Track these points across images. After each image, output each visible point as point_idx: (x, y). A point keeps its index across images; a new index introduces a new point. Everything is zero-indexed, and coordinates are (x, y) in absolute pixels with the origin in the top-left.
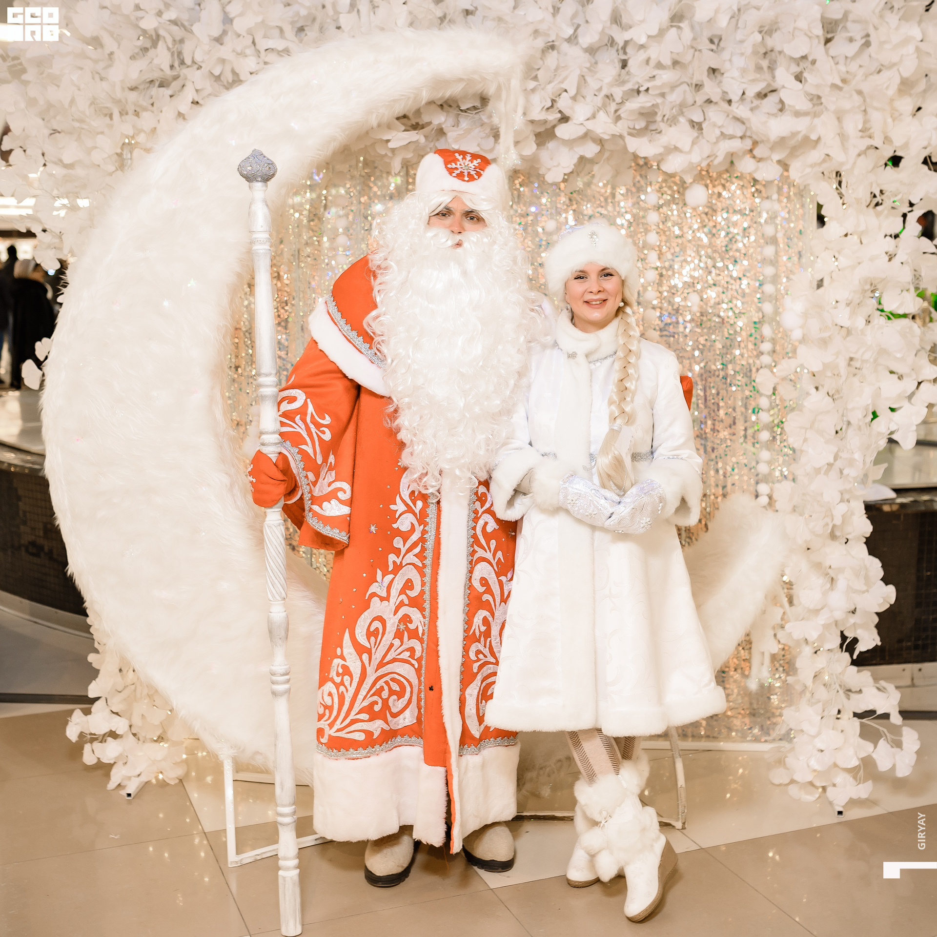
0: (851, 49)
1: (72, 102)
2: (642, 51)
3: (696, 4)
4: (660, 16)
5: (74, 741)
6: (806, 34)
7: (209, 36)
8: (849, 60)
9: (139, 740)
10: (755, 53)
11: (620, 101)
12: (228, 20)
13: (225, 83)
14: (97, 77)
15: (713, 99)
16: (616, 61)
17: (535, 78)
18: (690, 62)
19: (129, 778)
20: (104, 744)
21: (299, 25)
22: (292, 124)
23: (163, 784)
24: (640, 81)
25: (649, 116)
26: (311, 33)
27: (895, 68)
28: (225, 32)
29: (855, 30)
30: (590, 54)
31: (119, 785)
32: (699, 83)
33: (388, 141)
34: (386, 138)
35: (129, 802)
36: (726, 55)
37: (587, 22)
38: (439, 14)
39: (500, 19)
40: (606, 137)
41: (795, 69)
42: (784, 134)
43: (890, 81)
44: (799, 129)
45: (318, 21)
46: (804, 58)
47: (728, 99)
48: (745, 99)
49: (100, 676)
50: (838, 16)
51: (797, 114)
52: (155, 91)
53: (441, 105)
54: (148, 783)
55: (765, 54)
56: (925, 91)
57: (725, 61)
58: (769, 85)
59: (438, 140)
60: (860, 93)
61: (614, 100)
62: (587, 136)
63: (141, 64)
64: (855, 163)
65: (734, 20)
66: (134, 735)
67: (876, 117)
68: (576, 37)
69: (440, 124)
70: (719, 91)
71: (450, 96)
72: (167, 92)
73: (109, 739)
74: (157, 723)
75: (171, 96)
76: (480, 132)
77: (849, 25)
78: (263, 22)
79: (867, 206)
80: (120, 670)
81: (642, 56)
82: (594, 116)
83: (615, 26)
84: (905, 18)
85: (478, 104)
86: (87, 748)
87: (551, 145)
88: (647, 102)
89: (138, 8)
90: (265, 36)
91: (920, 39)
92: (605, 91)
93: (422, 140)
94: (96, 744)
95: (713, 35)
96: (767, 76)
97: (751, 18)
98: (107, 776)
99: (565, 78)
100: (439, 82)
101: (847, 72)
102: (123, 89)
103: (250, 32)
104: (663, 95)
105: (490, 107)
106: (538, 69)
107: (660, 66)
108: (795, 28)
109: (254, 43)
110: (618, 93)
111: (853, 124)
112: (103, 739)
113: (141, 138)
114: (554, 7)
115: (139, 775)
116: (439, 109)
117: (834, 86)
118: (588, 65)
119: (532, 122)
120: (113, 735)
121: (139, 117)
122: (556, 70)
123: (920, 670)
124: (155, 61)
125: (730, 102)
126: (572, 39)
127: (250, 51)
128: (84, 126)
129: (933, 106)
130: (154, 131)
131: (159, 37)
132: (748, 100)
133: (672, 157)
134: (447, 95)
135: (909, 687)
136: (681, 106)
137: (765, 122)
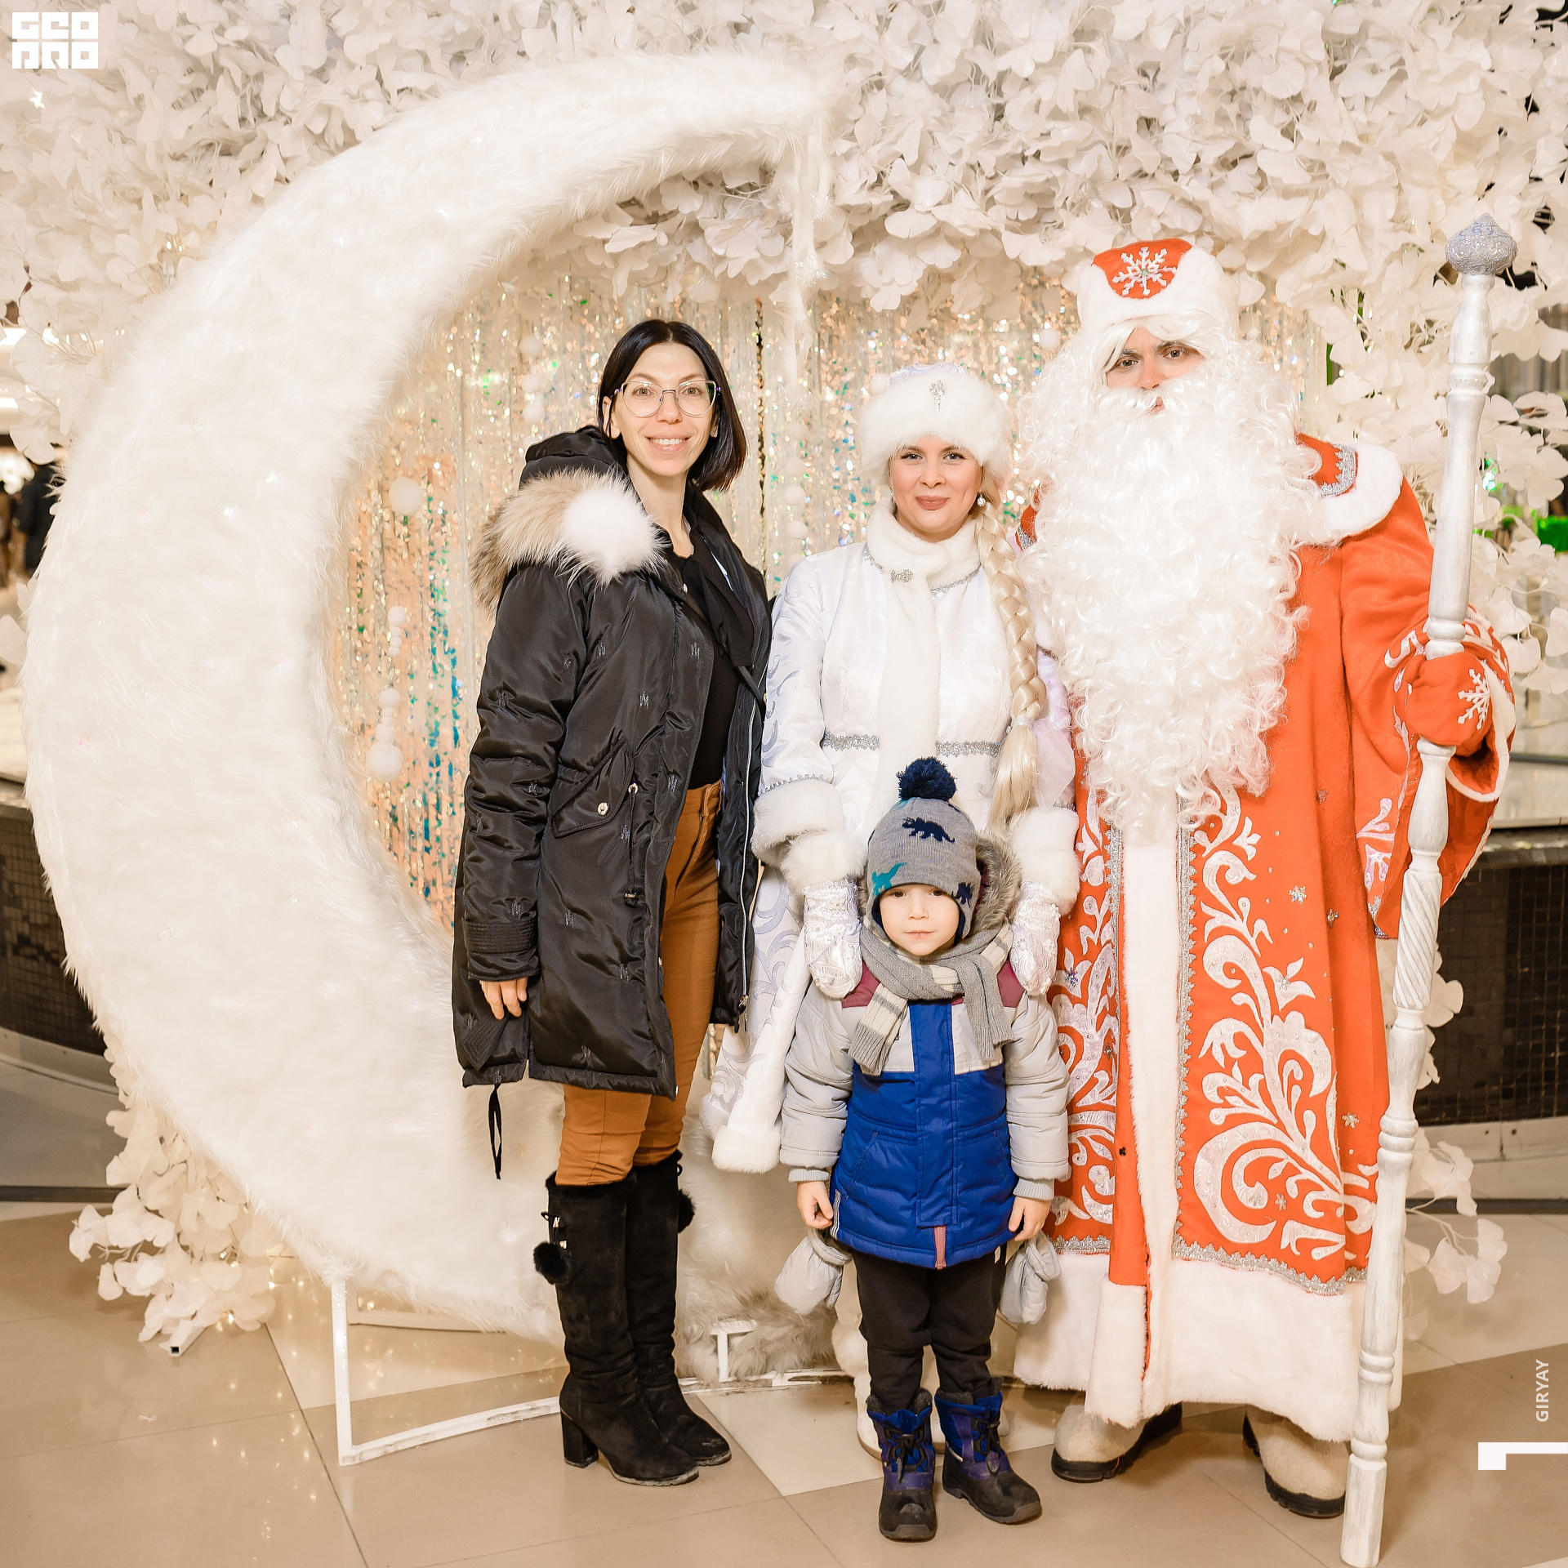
0: (1375, 85)
1: (75, 178)
2: (1027, 90)
3: (1114, 10)
4: (1054, 30)
5: (82, 1260)
6: (1297, 59)
7: (304, 68)
8: (1371, 104)
9: (192, 1256)
10: (1215, 91)
11: (993, 174)
12: (335, 41)
13: (332, 147)
14: (117, 138)
15: (1146, 170)
16: (985, 107)
17: (851, 137)
18: (1108, 107)
19: (176, 1322)
20: (133, 1264)
21: (455, 49)
22: (441, 211)
23: (234, 1332)
24: (1024, 139)
25: (1041, 198)
26: (475, 63)
27: (1448, 117)
28: (331, 62)
29: (1381, 54)
30: (942, 96)
31: (159, 1332)
32: (1124, 144)
33: (605, 242)
34: (601, 236)
35: (176, 1362)
36: (1167, 97)
37: (935, 41)
38: (688, 28)
39: (791, 39)
40: (970, 234)
41: (1282, 118)
42: (1265, 227)
43: (1439, 138)
44: (1290, 219)
45: (487, 41)
46: (1297, 99)
47: (1173, 169)
48: (1200, 170)
49: (127, 1148)
50: (1353, 30)
51: (1288, 193)
52: (215, 160)
53: (695, 183)
54: (208, 1330)
55: (1233, 93)
56: (1498, 156)
57: (1165, 106)
58: (1238, 145)
59: (691, 241)
60: (1390, 157)
61: (982, 173)
62: (939, 232)
63: (192, 115)
64: (1382, 275)
65: (1179, 38)
66: (185, 1248)
67: (1416, 196)
68: (918, 68)
69: (692, 214)
70: (1155, 154)
71: (707, 164)
72: (234, 163)
73: (142, 1256)
74: (222, 1225)
75: (241, 171)
76: (760, 226)
77: (1370, 44)
78: (394, 43)
79: (1407, 347)
80: (162, 1140)
81: (1027, 97)
82: (949, 199)
83: (981, 48)
84: (1462, 32)
85: (755, 179)
86: (106, 1270)
87: (880, 249)
88: (1036, 175)
89: (183, 20)
90: (398, 68)
91: (1489, 66)
92: (965, 158)
93: (663, 240)
94: (120, 1265)
95: (1145, 63)
96: (1235, 129)
97: (1206, 33)
98: (140, 1318)
99: (900, 135)
100: (688, 141)
101: (1369, 123)
102: (160, 158)
103: (372, 58)
104: (1064, 164)
105: (775, 185)
106: (856, 121)
107: (1057, 114)
108: (1279, 50)
109: (379, 77)
110: (989, 160)
111: (1380, 209)
112: (131, 1255)
113: (192, 240)
114: (879, 18)
115: (194, 1316)
116: (691, 189)
117: (1346, 146)
118: (938, 114)
119: (847, 209)
120: (149, 1248)
121: (187, 205)
122: (884, 122)
123: (1514, 1132)
124: (213, 111)
125: (1176, 174)
126: (912, 71)
127: (373, 92)
128: (93, 218)
129: (1512, 179)
130: (212, 227)
131: (220, 70)
132: (1206, 171)
133: (1078, 267)
134: (703, 162)
135: (1495, 1160)
136: (1095, 182)
137: (1235, 207)
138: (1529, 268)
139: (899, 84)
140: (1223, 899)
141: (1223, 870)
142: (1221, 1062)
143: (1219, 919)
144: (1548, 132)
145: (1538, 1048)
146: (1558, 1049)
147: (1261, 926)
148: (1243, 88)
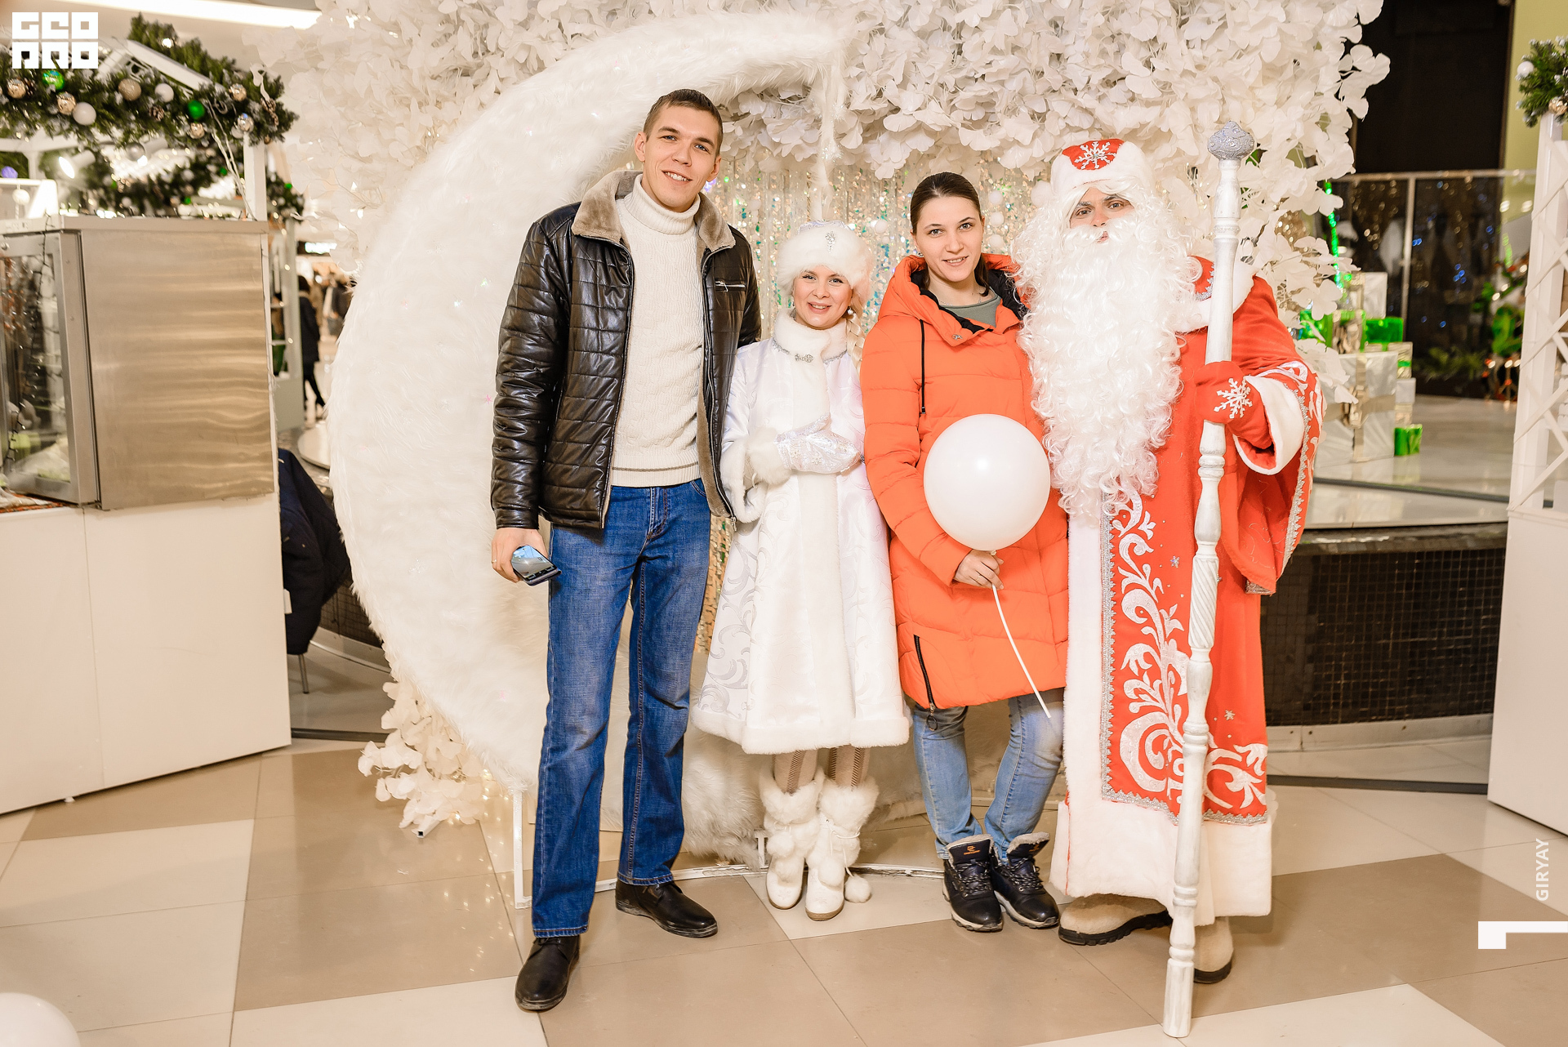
0: (1208, 32)
1: (370, 91)
2: (977, 35)
5: (366, 775)
6: (1153, 15)
7: (514, 20)
8: (1205, 45)
9: (434, 776)
10: (1099, 36)
11: (954, 90)
13: (531, 71)
14: (397, 65)
15: (1055, 87)
16: (949, 46)
17: (861, 66)
18: (1029, 46)
19: (423, 816)
20: (397, 779)
21: (609, 8)
22: (594, 114)
23: (460, 825)
24: (975, 67)
25: (987, 104)
26: (621, 18)
27: (1257, 52)
28: (530, 17)
29: (1212, 11)
30: (922, 38)
31: (412, 823)
32: (1041, 70)
35: (422, 841)
36: (1069, 40)
40: (939, 129)
41: (1145, 54)
42: (1132, 126)
43: (1251, 68)
44: (1149, 121)
46: (1154, 41)
47: (1072, 87)
48: (1091, 88)
49: (395, 706)
51: (1148, 104)
52: (458, 78)
53: (761, 95)
54: (442, 823)
55: (1112, 37)
56: (1296, 77)
57: (1068, 46)
58: (1115, 72)
59: (758, 133)
60: (1215, 80)
61: (947, 89)
62: (919, 128)
63: (444, 50)
66: (430, 770)
67: (1234, 107)
68: (907, 20)
69: (760, 115)
70: (1062, 78)
71: (767, 83)
72: (470, 81)
73: (403, 774)
74: (452, 757)
75: (475, 86)
76: (802, 123)
80: (416, 702)
81: (976, 39)
82: (924, 106)
83: (947, 7)
85: (799, 93)
86: (380, 782)
87: (882, 138)
88: (983, 90)
90: (572, 21)
92: (936, 80)
94: (389, 779)
95: (1055, 18)
96: (1113, 61)
99: (892, 64)
100: (754, 69)
102: (423, 78)
103: (555, 15)
104: (1002, 83)
105: (810, 97)
106: (864, 55)
107: (995, 51)
108: (1141, 9)
109: (560, 26)
110: (950, 81)
112: (396, 773)
113: (442, 131)
115: (434, 813)
116: (759, 100)
117: (1185, 73)
118: (918, 50)
119: (859, 113)
120: (407, 769)
121: (440, 108)
122: (883, 56)
123: (1311, 733)
124: (456, 49)
125: (1076, 91)
126: (902, 23)
127: (557, 35)
128: (380, 117)
129: (1304, 94)
130: (454, 121)
131: (461, 22)
132: (1093, 88)
133: (1010, 151)
134: (763, 82)
135: (1297, 751)
136: (1021, 94)
137: (1113, 113)
138: (1314, 153)
139: (894, 31)
140: (1133, 566)
141: (1133, 546)
142: (1135, 671)
143: (1131, 578)
144: (1327, 63)
145: (1329, 677)
146: (1343, 678)
147: (1157, 582)
148: (1119, 34)
